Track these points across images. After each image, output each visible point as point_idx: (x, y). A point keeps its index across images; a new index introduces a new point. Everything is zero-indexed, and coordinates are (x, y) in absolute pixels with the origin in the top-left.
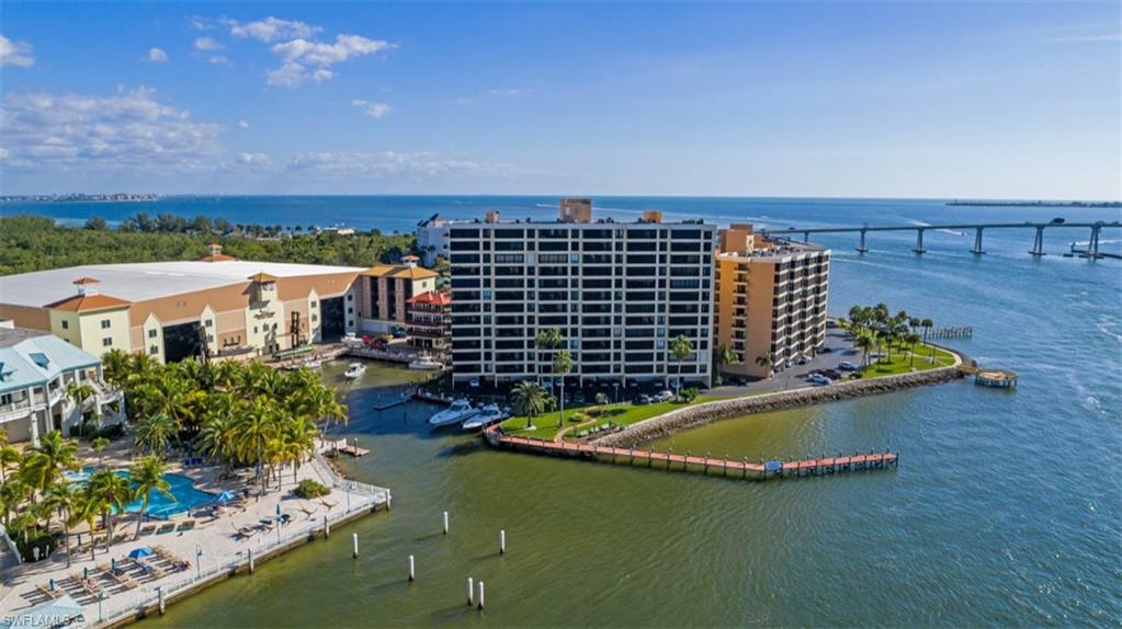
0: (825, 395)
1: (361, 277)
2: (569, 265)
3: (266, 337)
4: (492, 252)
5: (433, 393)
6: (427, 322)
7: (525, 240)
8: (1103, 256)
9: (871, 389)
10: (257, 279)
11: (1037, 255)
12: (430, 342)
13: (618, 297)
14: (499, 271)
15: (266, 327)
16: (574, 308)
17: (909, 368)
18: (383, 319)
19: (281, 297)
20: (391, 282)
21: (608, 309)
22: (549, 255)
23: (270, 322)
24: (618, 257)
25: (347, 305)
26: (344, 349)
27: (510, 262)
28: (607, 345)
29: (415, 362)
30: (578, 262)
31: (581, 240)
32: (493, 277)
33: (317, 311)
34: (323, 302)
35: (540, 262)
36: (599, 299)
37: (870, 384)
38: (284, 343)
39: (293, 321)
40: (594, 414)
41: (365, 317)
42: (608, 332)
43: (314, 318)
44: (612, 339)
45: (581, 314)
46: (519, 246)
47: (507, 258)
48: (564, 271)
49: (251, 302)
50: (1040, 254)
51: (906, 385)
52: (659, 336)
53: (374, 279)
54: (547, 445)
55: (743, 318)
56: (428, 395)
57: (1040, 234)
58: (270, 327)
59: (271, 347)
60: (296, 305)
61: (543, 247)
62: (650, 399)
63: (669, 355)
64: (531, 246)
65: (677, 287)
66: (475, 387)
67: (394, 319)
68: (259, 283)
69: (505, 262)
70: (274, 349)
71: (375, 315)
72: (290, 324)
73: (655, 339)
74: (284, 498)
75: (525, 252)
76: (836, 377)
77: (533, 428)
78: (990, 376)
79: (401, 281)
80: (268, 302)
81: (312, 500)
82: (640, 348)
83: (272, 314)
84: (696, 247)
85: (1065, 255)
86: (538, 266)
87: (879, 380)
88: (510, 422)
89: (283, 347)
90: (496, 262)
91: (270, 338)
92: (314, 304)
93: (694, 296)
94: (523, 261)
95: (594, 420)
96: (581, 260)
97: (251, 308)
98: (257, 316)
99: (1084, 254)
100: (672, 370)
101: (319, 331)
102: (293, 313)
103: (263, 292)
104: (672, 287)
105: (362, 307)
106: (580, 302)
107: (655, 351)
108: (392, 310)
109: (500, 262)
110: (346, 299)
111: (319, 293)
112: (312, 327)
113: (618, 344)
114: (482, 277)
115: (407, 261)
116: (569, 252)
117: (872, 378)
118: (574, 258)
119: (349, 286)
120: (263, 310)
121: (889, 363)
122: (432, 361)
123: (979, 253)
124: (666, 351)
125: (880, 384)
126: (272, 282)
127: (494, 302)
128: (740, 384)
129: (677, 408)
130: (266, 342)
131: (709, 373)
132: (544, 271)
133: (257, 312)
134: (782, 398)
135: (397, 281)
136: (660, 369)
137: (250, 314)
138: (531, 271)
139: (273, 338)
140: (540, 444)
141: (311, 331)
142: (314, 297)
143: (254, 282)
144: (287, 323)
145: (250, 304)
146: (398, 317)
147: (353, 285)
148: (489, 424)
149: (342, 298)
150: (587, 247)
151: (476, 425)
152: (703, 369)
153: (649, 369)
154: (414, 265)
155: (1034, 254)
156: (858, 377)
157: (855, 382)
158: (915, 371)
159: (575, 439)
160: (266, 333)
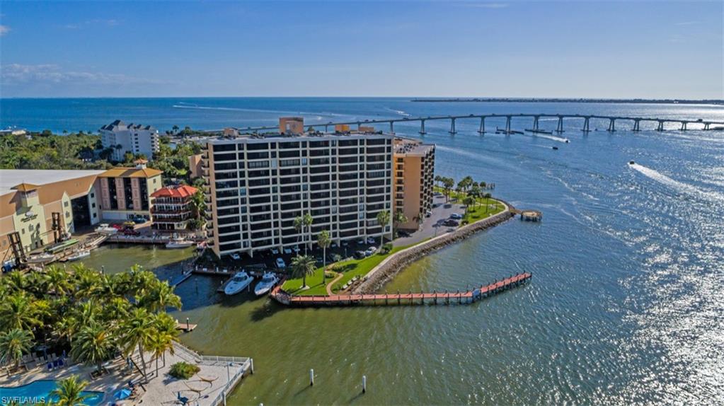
0: (458, 237)
1: (99, 178)
2: (301, 167)
3: (32, 236)
4: (246, 160)
5: (208, 268)
6: (170, 211)
7: (270, 150)
8: (513, 133)
9: (477, 230)
10: (22, 189)
11: (482, 132)
12: (173, 226)
13: (334, 187)
14: (251, 174)
15: (31, 228)
16: (305, 197)
17: (486, 213)
18: (122, 210)
19: (42, 202)
20: (127, 182)
21: (327, 195)
22: (287, 161)
23: (34, 223)
24: (333, 160)
25: (91, 201)
26: (101, 239)
27: (259, 167)
28: (327, 220)
29: (170, 243)
30: (306, 164)
31: (308, 149)
32: (247, 179)
33: (69, 209)
34: (73, 201)
35: (280, 166)
36: (320, 189)
37: (475, 227)
38: (47, 239)
39: (54, 220)
40: (339, 270)
41: (106, 209)
42: (327, 211)
43: (68, 215)
44: (331, 215)
45: (309, 200)
46: (266, 155)
47: (257, 164)
48: (297, 171)
49: (17, 208)
50: (483, 133)
51: (492, 225)
52: (360, 210)
53: (111, 181)
54: (327, 299)
55: (402, 193)
56: (205, 270)
57: (483, 121)
58: (35, 228)
59: (36, 243)
60: (53, 206)
61: (282, 155)
62: (364, 253)
63: (367, 222)
64: (274, 155)
65: (371, 177)
66: (237, 260)
67: (132, 209)
68: (24, 193)
69: (256, 167)
70: (39, 244)
71: (114, 205)
72: (52, 222)
73: (358, 212)
74: (166, 382)
75: (270, 159)
76: (456, 224)
77: (307, 287)
78: (529, 214)
79: (137, 180)
80: (31, 207)
81: (190, 379)
82: (348, 219)
83: (35, 216)
84: (382, 150)
85: (496, 133)
86: (279, 168)
87: (479, 224)
88: (286, 285)
89: (46, 242)
90: (249, 167)
91: (35, 236)
92: (66, 204)
93: (382, 182)
94: (268, 166)
95: (341, 275)
96: (308, 163)
97: (18, 214)
98: (23, 220)
99: (505, 132)
100: (368, 232)
101: (72, 225)
102: (53, 214)
103: (28, 199)
104: (368, 177)
105: (102, 202)
106: (309, 192)
107: (358, 221)
108: (129, 202)
109: (253, 167)
110: (90, 197)
111: (70, 195)
112: (67, 222)
113: (334, 219)
114: (238, 179)
115: (138, 164)
116: (301, 157)
117: (473, 223)
118: (304, 161)
119: (91, 186)
120: (28, 214)
121: (474, 211)
122: (185, 240)
123: (454, 133)
124: (365, 219)
125: (480, 226)
126: (34, 191)
127: (248, 196)
128: (407, 236)
129: (385, 258)
130: (33, 239)
131: (391, 231)
132: (283, 172)
133: (23, 216)
134: (438, 243)
135: (132, 180)
136: (362, 232)
137: (17, 218)
138: (274, 172)
139: (38, 237)
140: (322, 299)
141: (66, 226)
142: (66, 198)
143: (18, 192)
144: (47, 222)
145: (17, 210)
146: (135, 207)
147: (93, 185)
148: (272, 289)
149: (86, 197)
150: (313, 153)
151: (265, 290)
152: (388, 230)
153: (355, 233)
154: (144, 167)
155: (480, 132)
156: (467, 223)
157: (466, 226)
158: (492, 216)
159: (341, 291)
160: (32, 232)
